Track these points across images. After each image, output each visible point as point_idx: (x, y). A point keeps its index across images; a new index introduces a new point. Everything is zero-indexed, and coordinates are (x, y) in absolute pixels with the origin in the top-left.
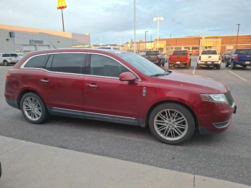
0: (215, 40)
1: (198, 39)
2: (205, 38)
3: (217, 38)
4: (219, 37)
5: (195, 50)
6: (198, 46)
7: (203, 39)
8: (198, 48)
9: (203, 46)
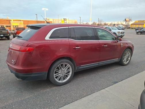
0: (20, 22)
1: (9, 21)
2: (13, 20)
3: (20, 21)
4: (22, 21)
5: (8, 28)
6: (10, 25)
7: (12, 21)
8: (10, 26)
9: (13, 25)
